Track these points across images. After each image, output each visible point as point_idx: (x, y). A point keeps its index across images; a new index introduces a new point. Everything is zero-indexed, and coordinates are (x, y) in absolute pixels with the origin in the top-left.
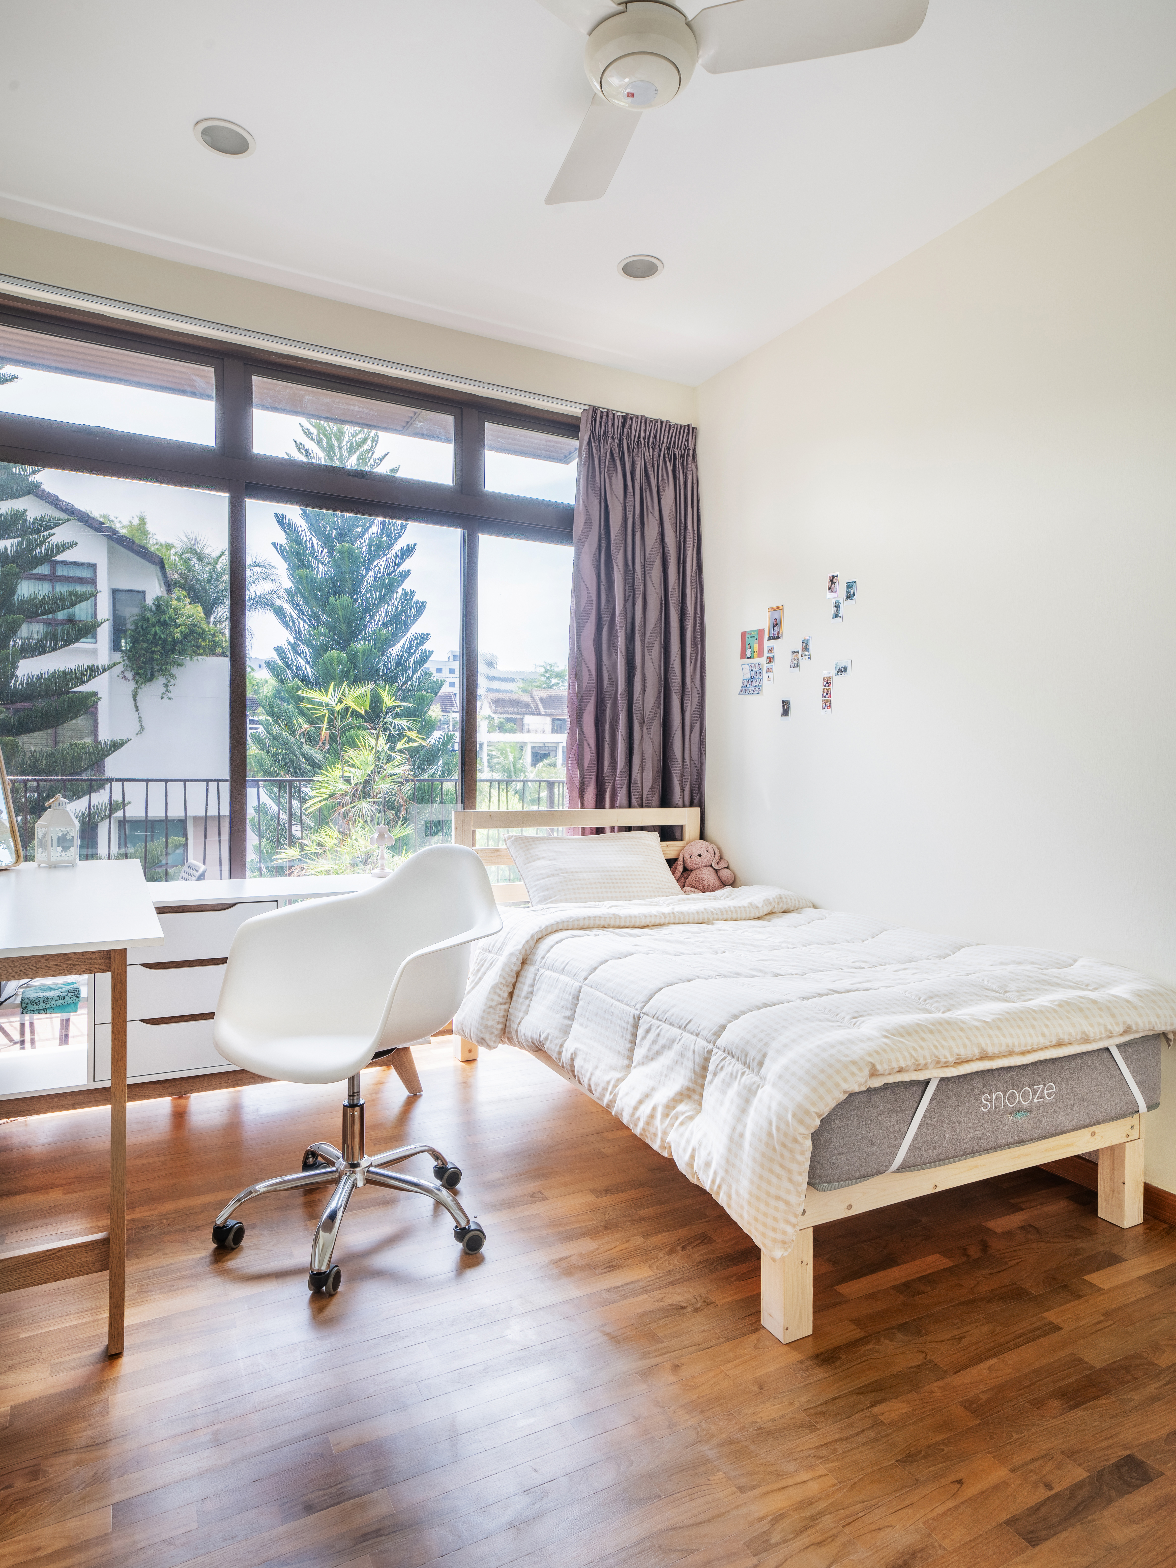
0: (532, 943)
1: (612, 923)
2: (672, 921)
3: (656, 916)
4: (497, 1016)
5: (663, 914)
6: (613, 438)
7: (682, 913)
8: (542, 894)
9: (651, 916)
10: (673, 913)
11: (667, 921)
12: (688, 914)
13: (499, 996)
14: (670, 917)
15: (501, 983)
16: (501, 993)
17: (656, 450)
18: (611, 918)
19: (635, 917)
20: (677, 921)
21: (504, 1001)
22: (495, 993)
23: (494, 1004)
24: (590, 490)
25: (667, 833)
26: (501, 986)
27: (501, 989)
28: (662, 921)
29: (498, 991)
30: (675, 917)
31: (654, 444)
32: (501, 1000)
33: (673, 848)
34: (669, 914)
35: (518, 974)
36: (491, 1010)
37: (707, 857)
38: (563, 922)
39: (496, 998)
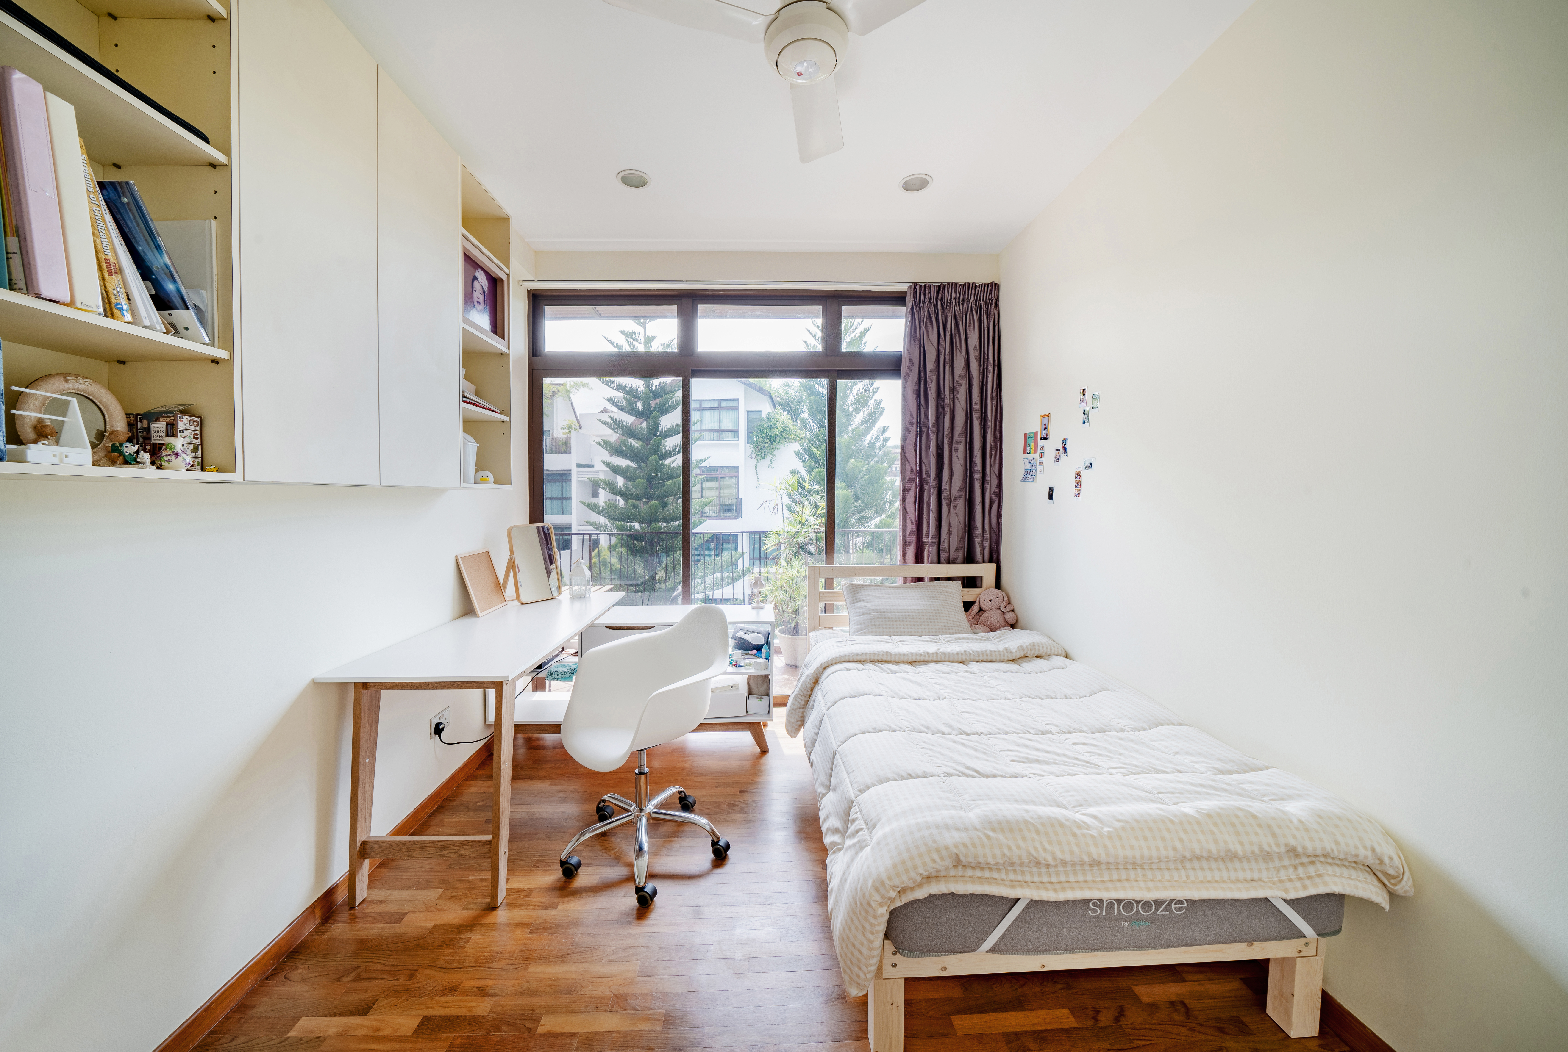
0: (821, 670)
1: (884, 659)
2: (935, 659)
3: (921, 655)
4: (797, 716)
5: (928, 653)
6: (930, 302)
7: (944, 654)
8: (856, 627)
9: (917, 655)
10: (937, 653)
11: (930, 659)
12: (949, 654)
13: (799, 702)
14: (933, 656)
15: (800, 694)
16: (800, 701)
17: (965, 305)
18: (883, 655)
19: (904, 655)
20: (939, 659)
21: (802, 706)
22: (796, 700)
23: (795, 707)
24: (912, 341)
25: (970, 582)
26: (800, 697)
27: (800, 699)
28: (926, 659)
29: (798, 699)
30: (937, 656)
31: (963, 301)
32: (799, 706)
33: (971, 594)
34: (933, 653)
35: (812, 689)
36: (793, 711)
37: (996, 602)
38: (845, 656)
39: (797, 703)
